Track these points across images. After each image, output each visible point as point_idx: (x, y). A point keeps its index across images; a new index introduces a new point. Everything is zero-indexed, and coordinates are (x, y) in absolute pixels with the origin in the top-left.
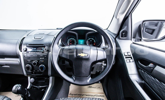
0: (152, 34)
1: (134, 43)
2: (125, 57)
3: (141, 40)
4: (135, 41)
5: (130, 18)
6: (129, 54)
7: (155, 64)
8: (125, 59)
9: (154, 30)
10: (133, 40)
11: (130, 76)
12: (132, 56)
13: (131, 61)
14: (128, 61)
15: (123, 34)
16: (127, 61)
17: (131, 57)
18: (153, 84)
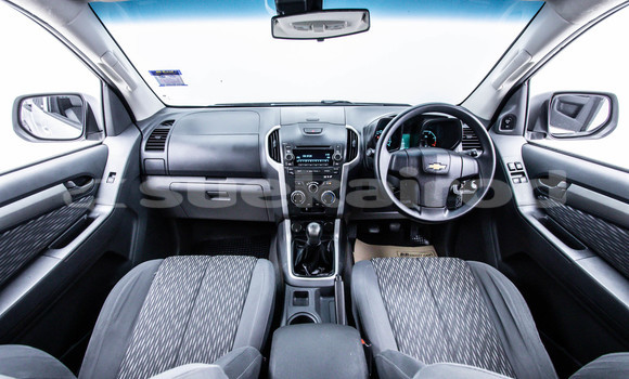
0: (574, 116)
1: (529, 143)
2: (509, 173)
3: (545, 136)
4: (533, 137)
5: (525, 88)
6: (519, 166)
7: (569, 182)
8: (511, 177)
9: (580, 107)
10: (528, 136)
11: (520, 208)
12: (524, 170)
13: (523, 179)
14: (517, 180)
15: (507, 121)
16: (513, 180)
17: (523, 174)
18: (563, 217)
